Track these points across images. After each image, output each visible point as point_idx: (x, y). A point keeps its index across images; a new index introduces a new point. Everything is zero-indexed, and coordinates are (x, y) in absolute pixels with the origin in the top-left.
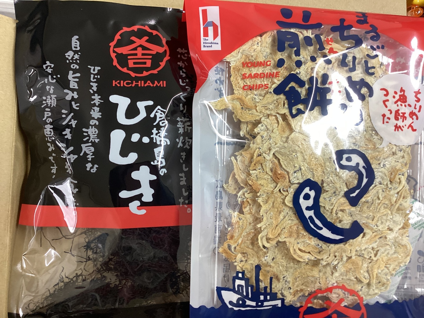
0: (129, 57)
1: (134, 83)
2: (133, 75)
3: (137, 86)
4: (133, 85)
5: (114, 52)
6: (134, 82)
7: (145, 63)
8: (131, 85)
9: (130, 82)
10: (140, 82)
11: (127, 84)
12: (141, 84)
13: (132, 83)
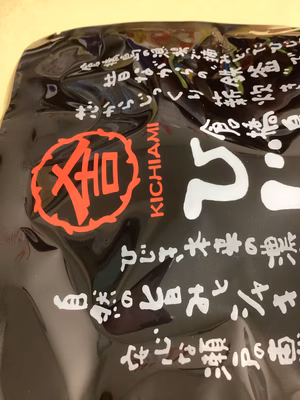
0: (97, 194)
1: (155, 177)
2: (135, 181)
3: (159, 172)
4: (159, 178)
5: (86, 223)
6: (151, 178)
7: (110, 163)
8: (159, 183)
9: (151, 185)
10: (150, 168)
11: (156, 189)
12: (155, 165)
13: (155, 181)
